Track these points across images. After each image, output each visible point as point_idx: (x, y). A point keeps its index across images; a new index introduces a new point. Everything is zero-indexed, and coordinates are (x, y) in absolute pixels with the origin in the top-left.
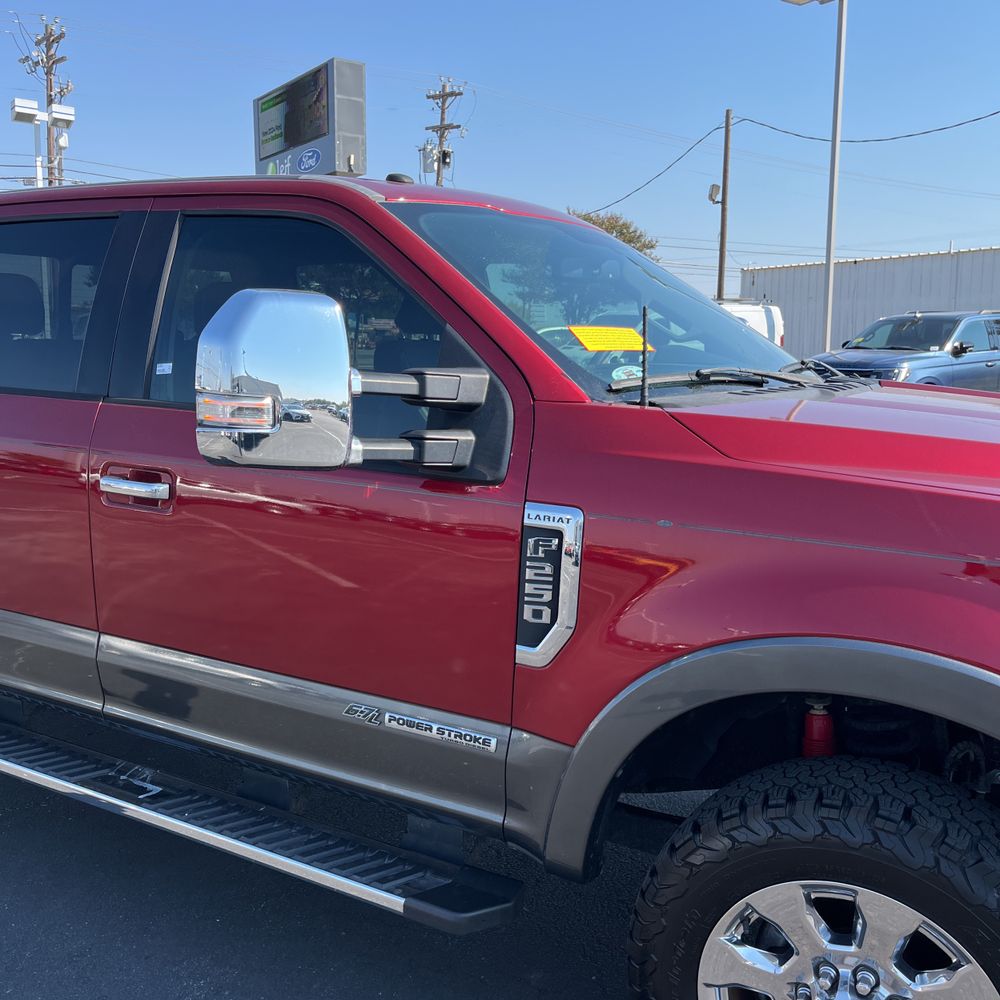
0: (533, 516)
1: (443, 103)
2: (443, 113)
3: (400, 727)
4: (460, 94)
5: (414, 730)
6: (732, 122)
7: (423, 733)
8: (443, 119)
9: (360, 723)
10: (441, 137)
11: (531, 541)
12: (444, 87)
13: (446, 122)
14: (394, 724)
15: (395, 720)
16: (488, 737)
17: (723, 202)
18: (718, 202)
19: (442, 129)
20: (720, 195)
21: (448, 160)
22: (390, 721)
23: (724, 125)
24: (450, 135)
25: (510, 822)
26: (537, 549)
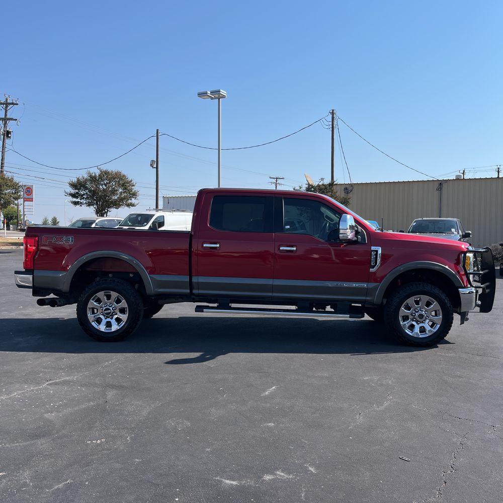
1: (6, 107)
2: (6, 112)
3: (347, 286)
4: (17, 104)
5: (350, 286)
6: (159, 134)
7: (352, 286)
8: (6, 115)
9: (339, 286)
10: (5, 123)
12: (7, 99)
13: (8, 117)
16: (364, 285)
17: (157, 168)
18: (154, 168)
19: (5, 120)
20: (155, 164)
21: (10, 135)
22: (345, 285)
23: (156, 135)
24: (10, 123)
25: (367, 298)
26: (373, 253)
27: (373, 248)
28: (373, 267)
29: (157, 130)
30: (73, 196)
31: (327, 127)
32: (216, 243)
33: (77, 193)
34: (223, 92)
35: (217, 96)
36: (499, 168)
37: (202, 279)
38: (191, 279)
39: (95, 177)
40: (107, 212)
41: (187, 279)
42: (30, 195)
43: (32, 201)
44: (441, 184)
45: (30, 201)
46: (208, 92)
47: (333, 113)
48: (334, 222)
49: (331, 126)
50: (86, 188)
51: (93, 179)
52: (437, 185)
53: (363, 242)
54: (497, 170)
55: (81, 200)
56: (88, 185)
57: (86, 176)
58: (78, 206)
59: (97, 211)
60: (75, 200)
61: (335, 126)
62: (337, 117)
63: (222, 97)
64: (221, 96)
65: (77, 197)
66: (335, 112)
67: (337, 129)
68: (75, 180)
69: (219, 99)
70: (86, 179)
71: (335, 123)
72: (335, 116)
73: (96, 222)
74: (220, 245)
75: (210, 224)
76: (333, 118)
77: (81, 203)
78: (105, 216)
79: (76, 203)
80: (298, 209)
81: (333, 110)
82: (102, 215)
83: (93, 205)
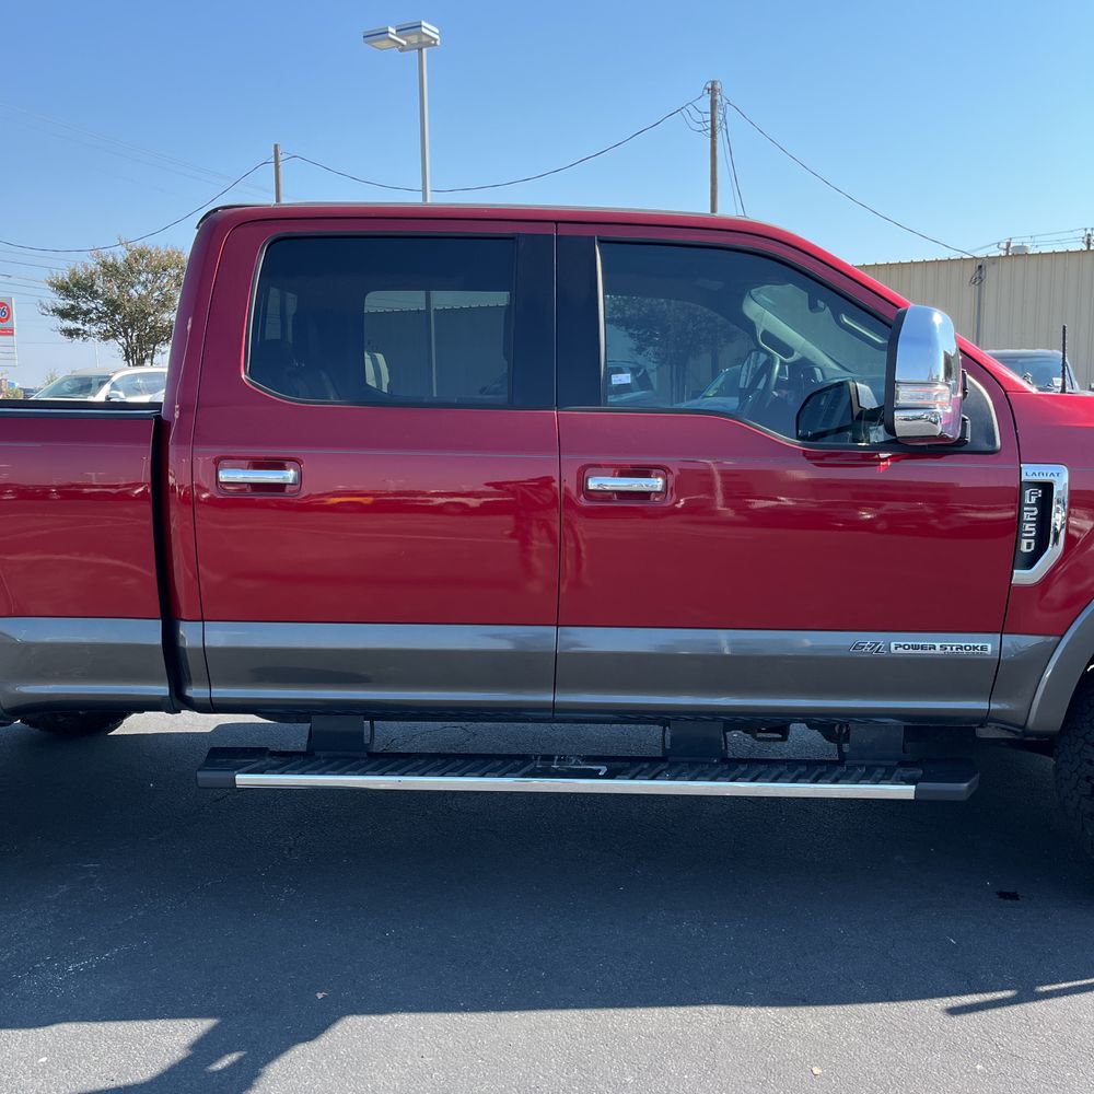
0: (1030, 473)
3: (906, 652)
5: (920, 651)
6: (281, 157)
7: (928, 652)
9: (869, 655)
11: (1028, 492)
14: (900, 650)
15: (900, 646)
16: (985, 645)
22: (896, 648)
23: (273, 160)
25: (994, 706)
26: (1030, 497)
27: (1031, 472)
28: (1031, 560)
29: (276, 146)
30: (64, 314)
31: (699, 127)
32: (278, 465)
33: (73, 307)
34: (429, 29)
35: (414, 39)
36: (1089, 235)
37: (221, 635)
38: (170, 635)
39: (114, 266)
40: (153, 354)
41: (149, 633)
42: (7, 319)
43: (12, 334)
44: (981, 266)
45: (9, 334)
46: (391, 29)
47: (713, 91)
48: (796, 356)
49: (709, 124)
50: (95, 295)
51: (110, 270)
52: (971, 270)
53: (987, 447)
54: (1086, 240)
55: (84, 325)
56: (99, 286)
57: (93, 265)
58: (78, 341)
59: (126, 351)
60: (69, 324)
61: (718, 122)
62: (725, 101)
63: (428, 45)
64: (424, 39)
65: (75, 318)
66: (718, 86)
67: (724, 132)
68: (64, 275)
69: (420, 50)
70: (92, 274)
71: (719, 117)
72: (718, 97)
73: (114, 379)
74: (300, 475)
75: (251, 374)
76: (713, 103)
77: (85, 332)
78: (147, 362)
79: (70, 333)
80: (631, 335)
81: (714, 83)
82: (140, 362)
83: (115, 336)
